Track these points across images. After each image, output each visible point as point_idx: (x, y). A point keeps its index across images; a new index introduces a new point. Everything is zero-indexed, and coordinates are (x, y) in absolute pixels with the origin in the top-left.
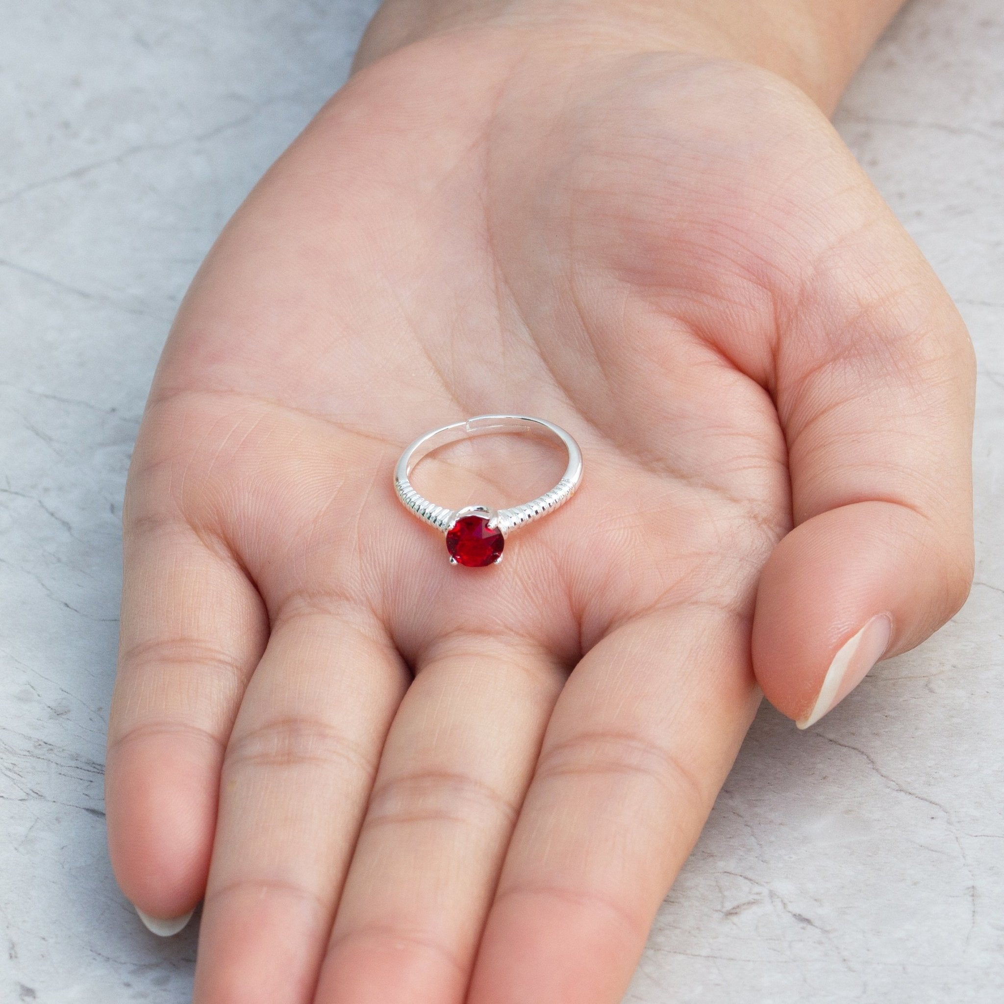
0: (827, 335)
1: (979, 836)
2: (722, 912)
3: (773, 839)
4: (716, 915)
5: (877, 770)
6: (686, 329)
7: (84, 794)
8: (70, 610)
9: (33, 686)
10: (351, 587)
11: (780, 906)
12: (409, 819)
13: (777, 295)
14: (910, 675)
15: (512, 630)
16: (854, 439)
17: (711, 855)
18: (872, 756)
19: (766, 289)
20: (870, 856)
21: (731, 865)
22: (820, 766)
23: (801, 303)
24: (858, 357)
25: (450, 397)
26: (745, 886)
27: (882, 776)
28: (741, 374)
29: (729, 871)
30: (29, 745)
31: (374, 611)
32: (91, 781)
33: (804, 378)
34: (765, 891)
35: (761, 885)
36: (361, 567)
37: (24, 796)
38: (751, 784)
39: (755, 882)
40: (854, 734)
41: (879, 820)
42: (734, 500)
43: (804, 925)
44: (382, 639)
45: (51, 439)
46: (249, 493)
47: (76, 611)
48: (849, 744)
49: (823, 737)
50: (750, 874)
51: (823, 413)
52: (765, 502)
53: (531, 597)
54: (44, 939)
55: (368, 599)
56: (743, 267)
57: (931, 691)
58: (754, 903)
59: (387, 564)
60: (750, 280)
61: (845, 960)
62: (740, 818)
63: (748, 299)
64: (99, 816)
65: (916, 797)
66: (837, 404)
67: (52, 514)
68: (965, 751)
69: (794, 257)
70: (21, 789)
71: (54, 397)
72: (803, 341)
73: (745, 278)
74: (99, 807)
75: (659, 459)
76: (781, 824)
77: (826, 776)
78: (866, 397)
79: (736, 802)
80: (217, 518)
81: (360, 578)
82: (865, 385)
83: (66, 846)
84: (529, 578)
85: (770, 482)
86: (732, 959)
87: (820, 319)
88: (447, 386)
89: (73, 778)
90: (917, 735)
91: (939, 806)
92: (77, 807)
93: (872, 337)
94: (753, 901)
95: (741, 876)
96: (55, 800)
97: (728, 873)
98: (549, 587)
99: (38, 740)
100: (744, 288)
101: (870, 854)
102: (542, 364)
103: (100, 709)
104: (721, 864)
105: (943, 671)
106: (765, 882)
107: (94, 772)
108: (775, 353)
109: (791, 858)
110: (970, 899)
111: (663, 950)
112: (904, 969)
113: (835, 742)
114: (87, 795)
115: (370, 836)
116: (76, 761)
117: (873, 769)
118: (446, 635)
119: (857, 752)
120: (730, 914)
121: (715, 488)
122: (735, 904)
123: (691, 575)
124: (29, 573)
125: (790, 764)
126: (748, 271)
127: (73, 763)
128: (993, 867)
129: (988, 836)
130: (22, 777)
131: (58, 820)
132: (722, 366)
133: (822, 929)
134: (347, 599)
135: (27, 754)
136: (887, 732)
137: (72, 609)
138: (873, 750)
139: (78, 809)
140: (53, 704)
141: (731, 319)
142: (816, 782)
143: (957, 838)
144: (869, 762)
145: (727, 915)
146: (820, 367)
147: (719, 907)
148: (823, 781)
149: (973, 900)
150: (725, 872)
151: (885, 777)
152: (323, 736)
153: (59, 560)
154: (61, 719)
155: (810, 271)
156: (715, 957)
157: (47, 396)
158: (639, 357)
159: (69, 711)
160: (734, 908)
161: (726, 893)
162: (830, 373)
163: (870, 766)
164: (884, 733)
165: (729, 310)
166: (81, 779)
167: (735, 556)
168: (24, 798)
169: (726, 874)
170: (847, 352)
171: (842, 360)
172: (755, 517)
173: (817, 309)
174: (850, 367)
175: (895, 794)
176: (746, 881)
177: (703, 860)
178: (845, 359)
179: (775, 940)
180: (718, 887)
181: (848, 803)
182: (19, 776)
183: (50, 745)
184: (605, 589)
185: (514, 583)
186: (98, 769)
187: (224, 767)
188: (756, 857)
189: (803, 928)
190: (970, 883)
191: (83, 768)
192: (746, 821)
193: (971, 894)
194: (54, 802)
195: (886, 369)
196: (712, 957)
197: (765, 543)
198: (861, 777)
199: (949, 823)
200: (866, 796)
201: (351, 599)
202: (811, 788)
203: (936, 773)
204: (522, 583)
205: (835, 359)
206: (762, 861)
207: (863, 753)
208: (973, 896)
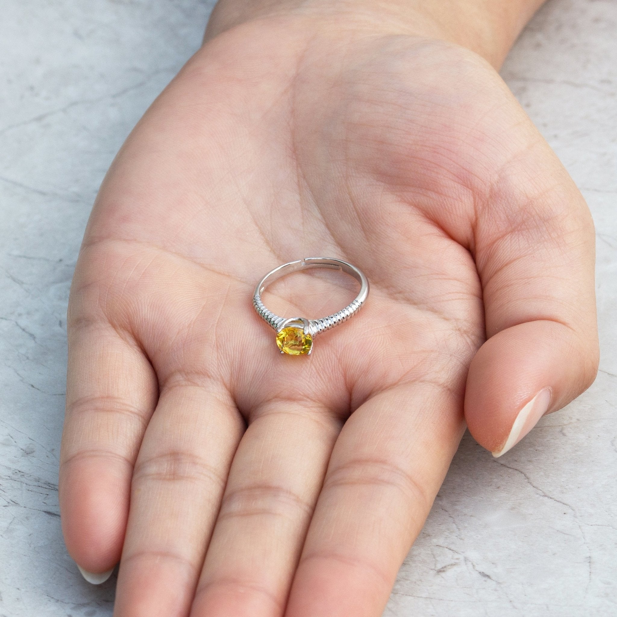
0: (507, 216)
1: (594, 525)
2: (435, 570)
3: (466, 525)
4: (432, 572)
5: (531, 483)
6: (419, 213)
7: (43, 502)
8: (35, 389)
9: (12, 436)
10: (211, 370)
11: (471, 567)
12: (247, 514)
13: (475, 192)
14: (551, 425)
15: (308, 398)
16: (526, 282)
17: (429, 535)
18: (528, 475)
19: (469, 188)
20: (526, 536)
21: (441, 541)
22: (495, 480)
23: (491, 197)
24: (527, 230)
25: (269, 249)
26: (449, 554)
27: (534, 487)
28: (452, 241)
29: (440, 545)
30: (9, 473)
31: (225, 385)
32: (48, 495)
33: (494, 243)
34: (461, 557)
35: (460, 554)
36: (218, 356)
37: (6, 504)
38: (453, 491)
39: (455, 552)
40: (516, 461)
41: (531, 514)
42: (446, 319)
43: (486, 579)
44: (229, 402)
45: (23, 283)
46: (148, 306)
47: (38, 389)
48: (513, 467)
49: (497, 462)
50: (452, 547)
51: (506, 265)
52: (465, 320)
53: (321, 378)
54: (18, 589)
55: (222, 377)
56: (454, 175)
57: (564, 435)
58: (455, 564)
59: (234, 356)
60: (459, 183)
61: (511, 601)
62: (446, 512)
63: (457, 195)
64: (53, 516)
65: (555, 500)
66: (515, 260)
67: (24, 330)
68: (585, 472)
69: (486, 169)
70: (4, 500)
71: (25, 257)
72: (492, 220)
73: (455, 182)
74: (53, 510)
75: (400, 292)
76: (471, 516)
77: (499, 487)
78: (532, 255)
79: (444, 502)
80: (128, 321)
81: (217, 364)
82: (531, 248)
83: (32, 534)
84: (320, 366)
85: (468, 308)
86: (442, 600)
87: (502, 207)
88: (267, 242)
89: (36, 493)
90: (555, 462)
91: (569, 507)
92: (39, 510)
93: (535, 218)
94: (454, 563)
95: (447, 548)
96: (26, 506)
97: (439, 546)
98: (332, 371)
99: (15, 470)
100: (455, 188)
101: (526, 535)
102: (327, 231)
103: (53, 450)
104: (435, 541)
105: (571, 423)
106: (461, 552)
107: (49, 489)
108: (474, 228)
109: (477, 537)
110: (588, 564)
111: (399, 594)
112: (547, 607)
113: (505, 466)
114: (45, 503)
115: (223, 524)
116: (38, 482)
117: (528, 482)
118: (269, 401)
119: (518, 472)
120: (440, 571)
121: (434, 311)
122: (443, 565)
123: (421, 364)
124: (9, 367)
125: (477, 479)
126: (457, 177)
127: (36, 484)
128: (602, 545)
129: (599, 525)
130: (5, 492)
131: (27, 518)
132: (441, 236)
133: (496, 581)
134: (209, 377)
135: (8, 478)
136: (537, 460)
137: (36, 388)
138: (528, 471)
139: (39, 511)
140: (24, 447)
141: (446, 207)
142: (493, 490)
143: (580, 526)
144: (526, 478)
145: (438, 572)
146: (503, 236)
147: (433, 567)
148: (497, 489)
149: (590, 565)
150: (437, 546)
151: (535, 487)
152: (195, 463)
153: (28, 358)
154: (29, 456)
155: (496, 177)
156: (431, 598)
157: (20, 257)
158: (389, 229)
159: (34, 452)
160: (442, 568)
161: (437, 559)
162: (510, 240)
163: (526, 480)
164: (535, 460)
165: (446, 202)
166: (41, 493)
167: (447, 353)
168: (6, 505)
169: (437, 547)
170: (520, 227)
171: (516, 232)
172: (459, 330)
173: (500, 201)
174: (522, 236)
175: (541, 498)
176: (450, 551)
177: (424, 538)
178: (518, 231)
179: (468, 588)
180: (433, 554)
181: (513, 503)
182: (3, 492)
183: (22, 472)
184: (367, 372)
185: (311, 369)
186: (52, 487)
187: (133, 481)
188: (456, 536)
189: (485, 581)
190: (588, 555)
191: (42, 486)
192: (450, 514)
193: (589, 561)
194: (25, 507)
195: (544, 237)
196: (429, 598)
197: (465, 346)
198: (521, 487)
199: (575, 516)
200: (524, 499)
201: (211, 377)
202: (490, 494)
203: (567, 485)
204: (316, 369)
205: (512, 231)
206: (460, 539)
207: (522, 472)
208: (590, 562)
